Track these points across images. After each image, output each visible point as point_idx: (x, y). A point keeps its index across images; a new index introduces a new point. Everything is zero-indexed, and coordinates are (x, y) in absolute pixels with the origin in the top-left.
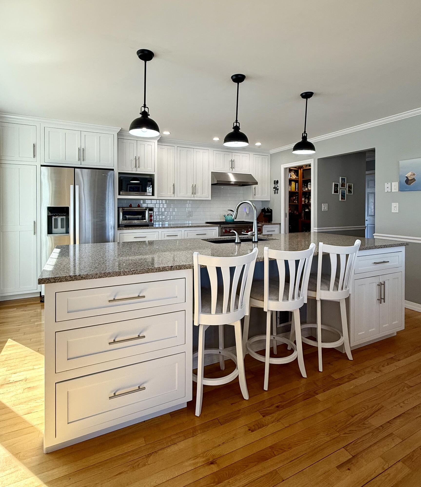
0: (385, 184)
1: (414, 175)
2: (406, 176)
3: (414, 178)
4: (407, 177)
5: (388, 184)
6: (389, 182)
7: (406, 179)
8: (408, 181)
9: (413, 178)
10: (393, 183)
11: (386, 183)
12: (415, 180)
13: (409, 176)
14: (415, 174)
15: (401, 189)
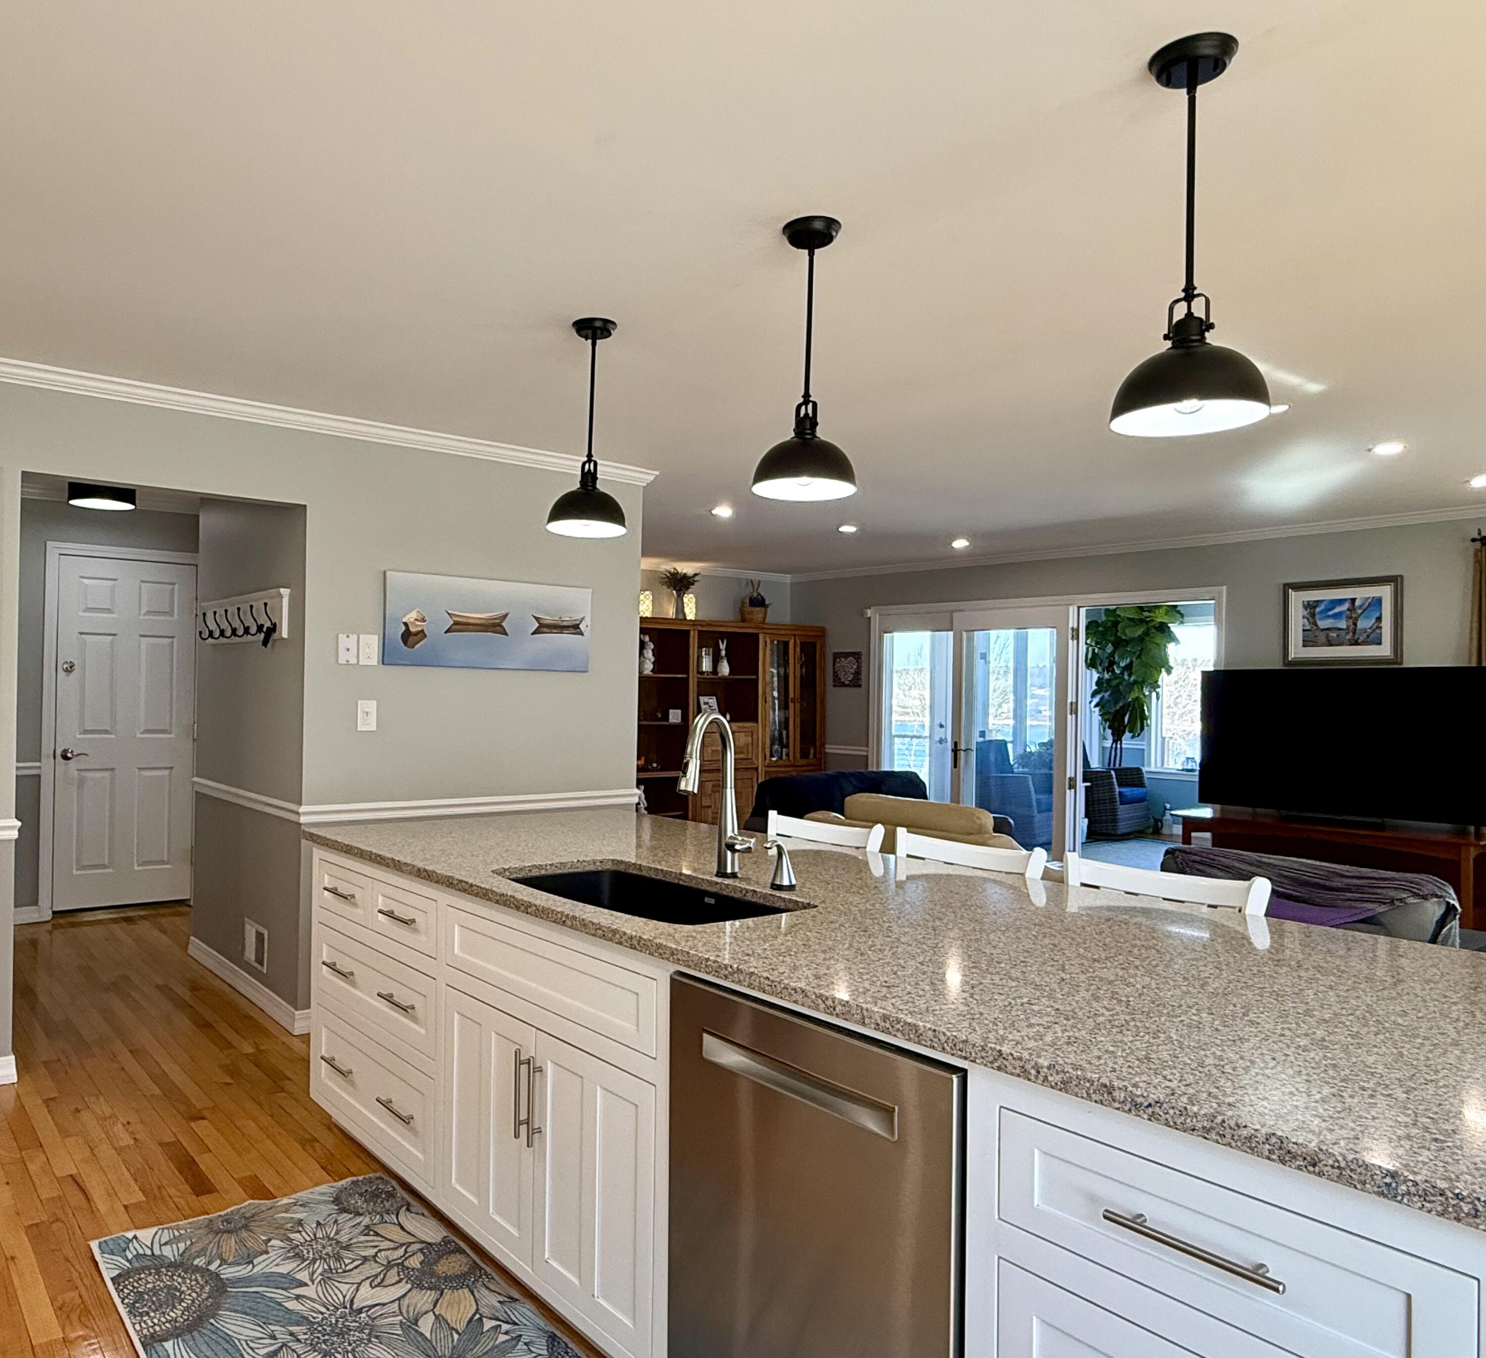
0: (341, 636)
1: (424, 620)
2: (404, 620)
3: (422, 631)
4: (406, 624)
5: (348, 636)
6: (352, 633)
7: (404, 628)
8: (409, 637)
9: (420, 629)
10: (361, 636)
11: (343, 634)
12: (425, 636)
13: (411, 622)
14: (426, 618)
15: (387, 657)
